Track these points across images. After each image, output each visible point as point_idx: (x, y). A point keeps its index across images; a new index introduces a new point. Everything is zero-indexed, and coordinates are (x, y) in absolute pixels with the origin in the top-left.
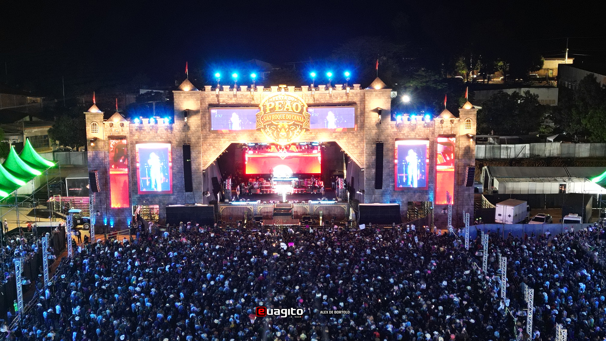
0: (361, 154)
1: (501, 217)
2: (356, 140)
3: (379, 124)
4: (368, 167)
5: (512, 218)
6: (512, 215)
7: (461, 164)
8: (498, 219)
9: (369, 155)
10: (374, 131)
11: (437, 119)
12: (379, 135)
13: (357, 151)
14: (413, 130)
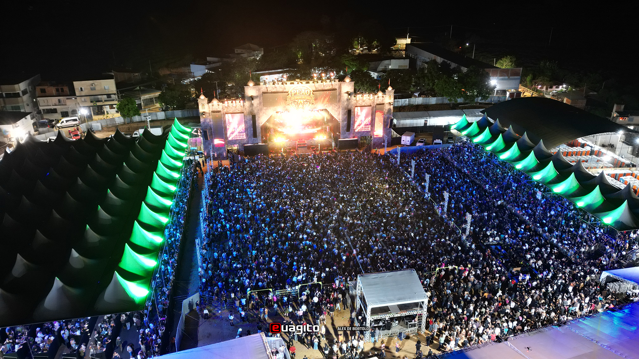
0: (339, 114)
1: (404, 142)
2: (337, 107)
3: (348, 100)
4: (343, 121)
5: (409, 142)
6: (409, 141)
7: (386, 117)
8: (402, 143)
9: (343, 115)
10: (346, 103)
11: (376, 96)
12: (348, 105)
13: (337, 113)
14: (364, 101)
